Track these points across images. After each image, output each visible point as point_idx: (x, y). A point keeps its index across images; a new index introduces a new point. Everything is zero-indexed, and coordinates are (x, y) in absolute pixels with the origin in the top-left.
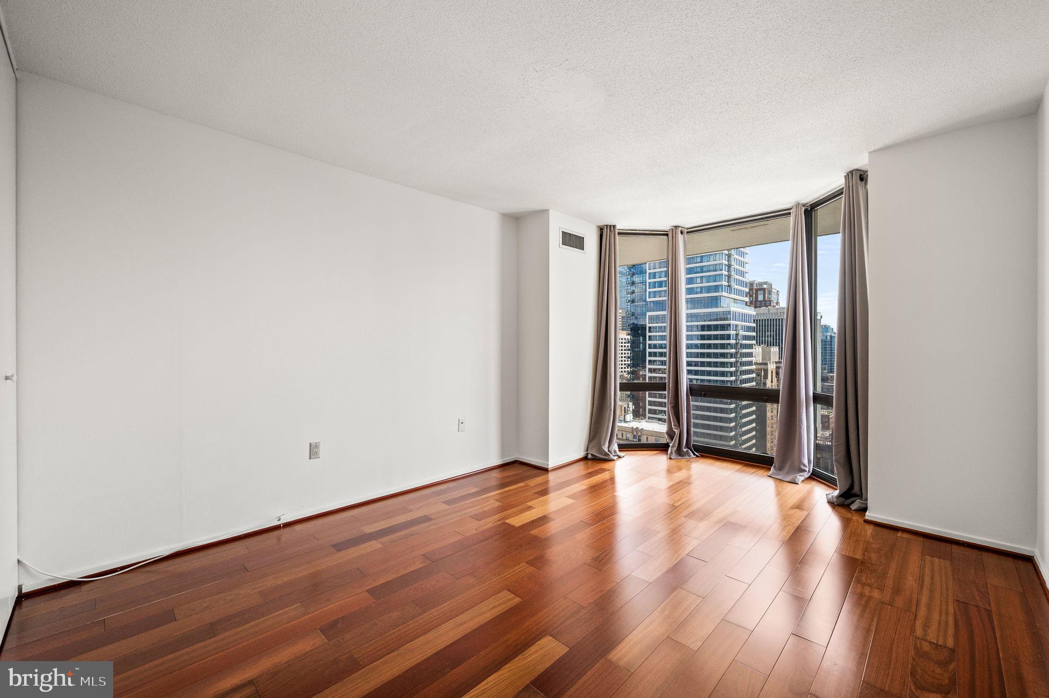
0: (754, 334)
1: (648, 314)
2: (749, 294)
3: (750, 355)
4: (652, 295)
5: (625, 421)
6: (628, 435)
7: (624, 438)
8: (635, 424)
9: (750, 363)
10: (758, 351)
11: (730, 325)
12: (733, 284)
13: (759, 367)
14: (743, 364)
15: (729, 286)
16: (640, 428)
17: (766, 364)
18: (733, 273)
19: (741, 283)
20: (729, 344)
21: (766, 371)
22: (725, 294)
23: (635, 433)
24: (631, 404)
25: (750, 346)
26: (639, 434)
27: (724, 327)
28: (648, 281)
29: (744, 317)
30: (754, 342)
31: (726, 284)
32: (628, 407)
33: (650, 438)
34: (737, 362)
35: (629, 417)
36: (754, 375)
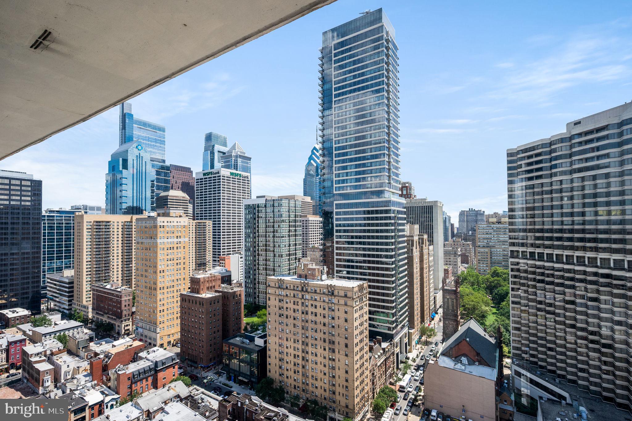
0: (405, 216)
1: (335, 202)
2: (402, 189)
3: (403, 230)
4: (337, 189)
5: (322, 281)
6: (325, 291)
7: (322, 292)
8: (329, 282)
9: (403, 236)
10: (407, 227)
11: (391, 210)
12: (392, 182)
13: (409, 238)
14: (400, 237)
15: (390, 183)
16: (333, 285)
17: (413, 236)
18: (392, 175)
19: (397, 181)
20: (391, 223)
21: (413, 241)
22: (387, 189)
23: (329, 289)
24: (325, 267)
25: (403, 225)
26: (333, 289)
27: (387, 212)
28: (335, 179)
29: (399, 204)
30: (405, 222)
31: (388, 181)
32: (323, 269)
33: (340, 292)
34: (395, 235)
35: (324, 277)
36: (406, 244)
